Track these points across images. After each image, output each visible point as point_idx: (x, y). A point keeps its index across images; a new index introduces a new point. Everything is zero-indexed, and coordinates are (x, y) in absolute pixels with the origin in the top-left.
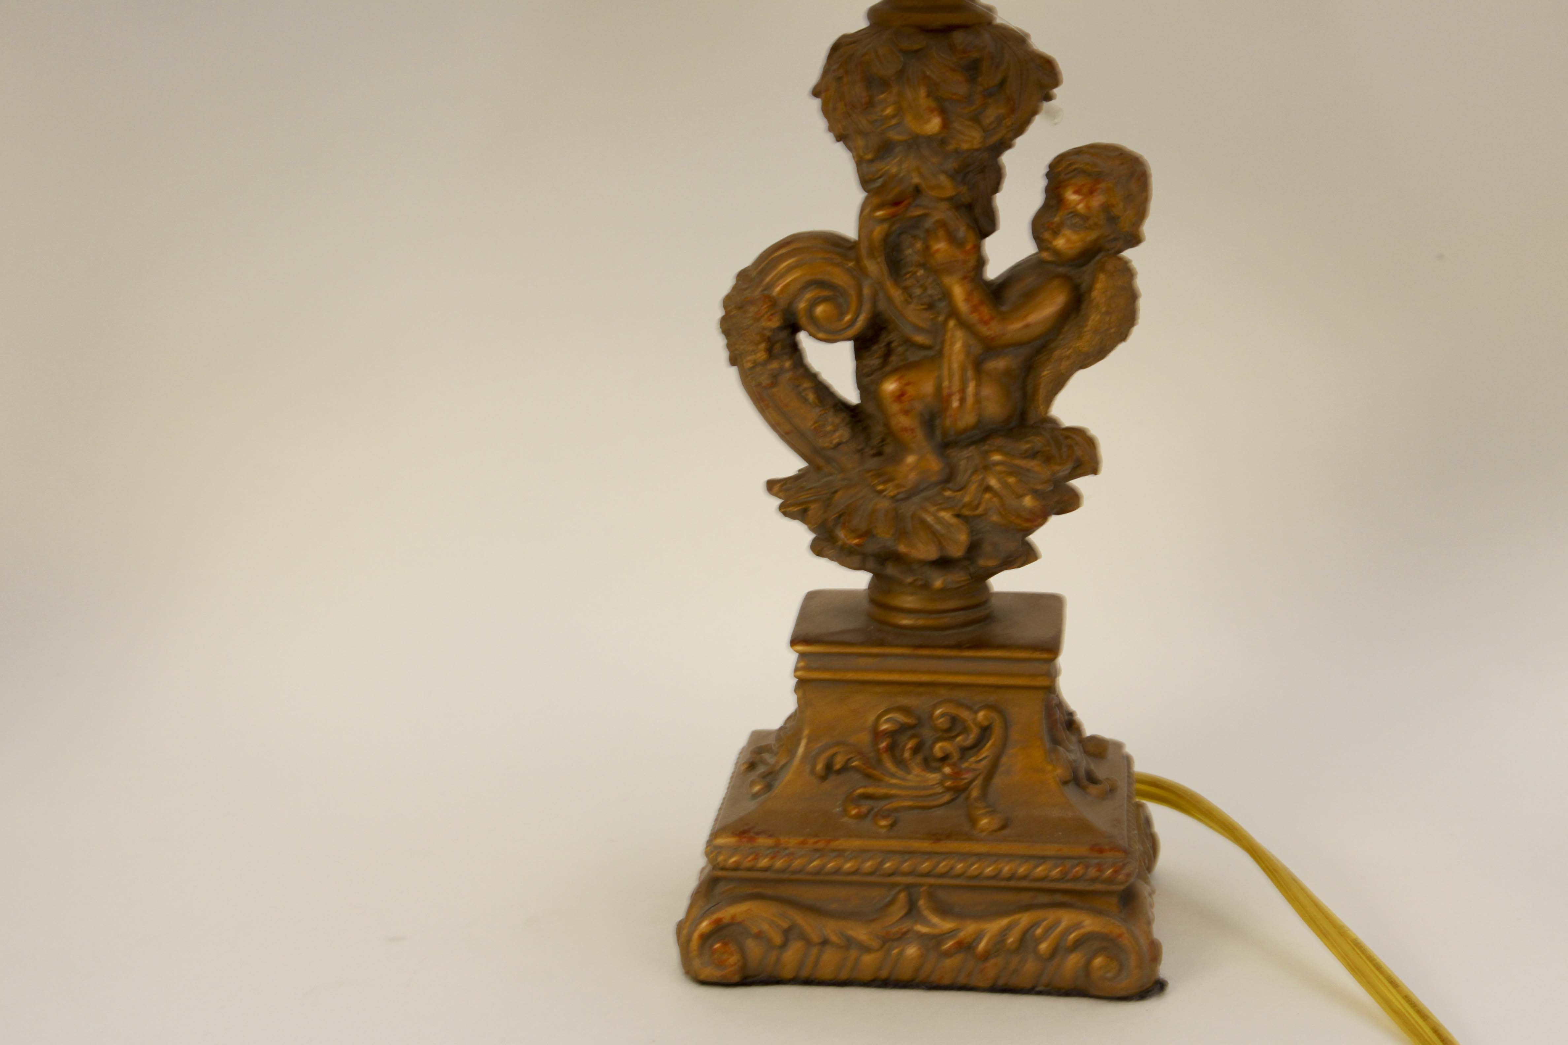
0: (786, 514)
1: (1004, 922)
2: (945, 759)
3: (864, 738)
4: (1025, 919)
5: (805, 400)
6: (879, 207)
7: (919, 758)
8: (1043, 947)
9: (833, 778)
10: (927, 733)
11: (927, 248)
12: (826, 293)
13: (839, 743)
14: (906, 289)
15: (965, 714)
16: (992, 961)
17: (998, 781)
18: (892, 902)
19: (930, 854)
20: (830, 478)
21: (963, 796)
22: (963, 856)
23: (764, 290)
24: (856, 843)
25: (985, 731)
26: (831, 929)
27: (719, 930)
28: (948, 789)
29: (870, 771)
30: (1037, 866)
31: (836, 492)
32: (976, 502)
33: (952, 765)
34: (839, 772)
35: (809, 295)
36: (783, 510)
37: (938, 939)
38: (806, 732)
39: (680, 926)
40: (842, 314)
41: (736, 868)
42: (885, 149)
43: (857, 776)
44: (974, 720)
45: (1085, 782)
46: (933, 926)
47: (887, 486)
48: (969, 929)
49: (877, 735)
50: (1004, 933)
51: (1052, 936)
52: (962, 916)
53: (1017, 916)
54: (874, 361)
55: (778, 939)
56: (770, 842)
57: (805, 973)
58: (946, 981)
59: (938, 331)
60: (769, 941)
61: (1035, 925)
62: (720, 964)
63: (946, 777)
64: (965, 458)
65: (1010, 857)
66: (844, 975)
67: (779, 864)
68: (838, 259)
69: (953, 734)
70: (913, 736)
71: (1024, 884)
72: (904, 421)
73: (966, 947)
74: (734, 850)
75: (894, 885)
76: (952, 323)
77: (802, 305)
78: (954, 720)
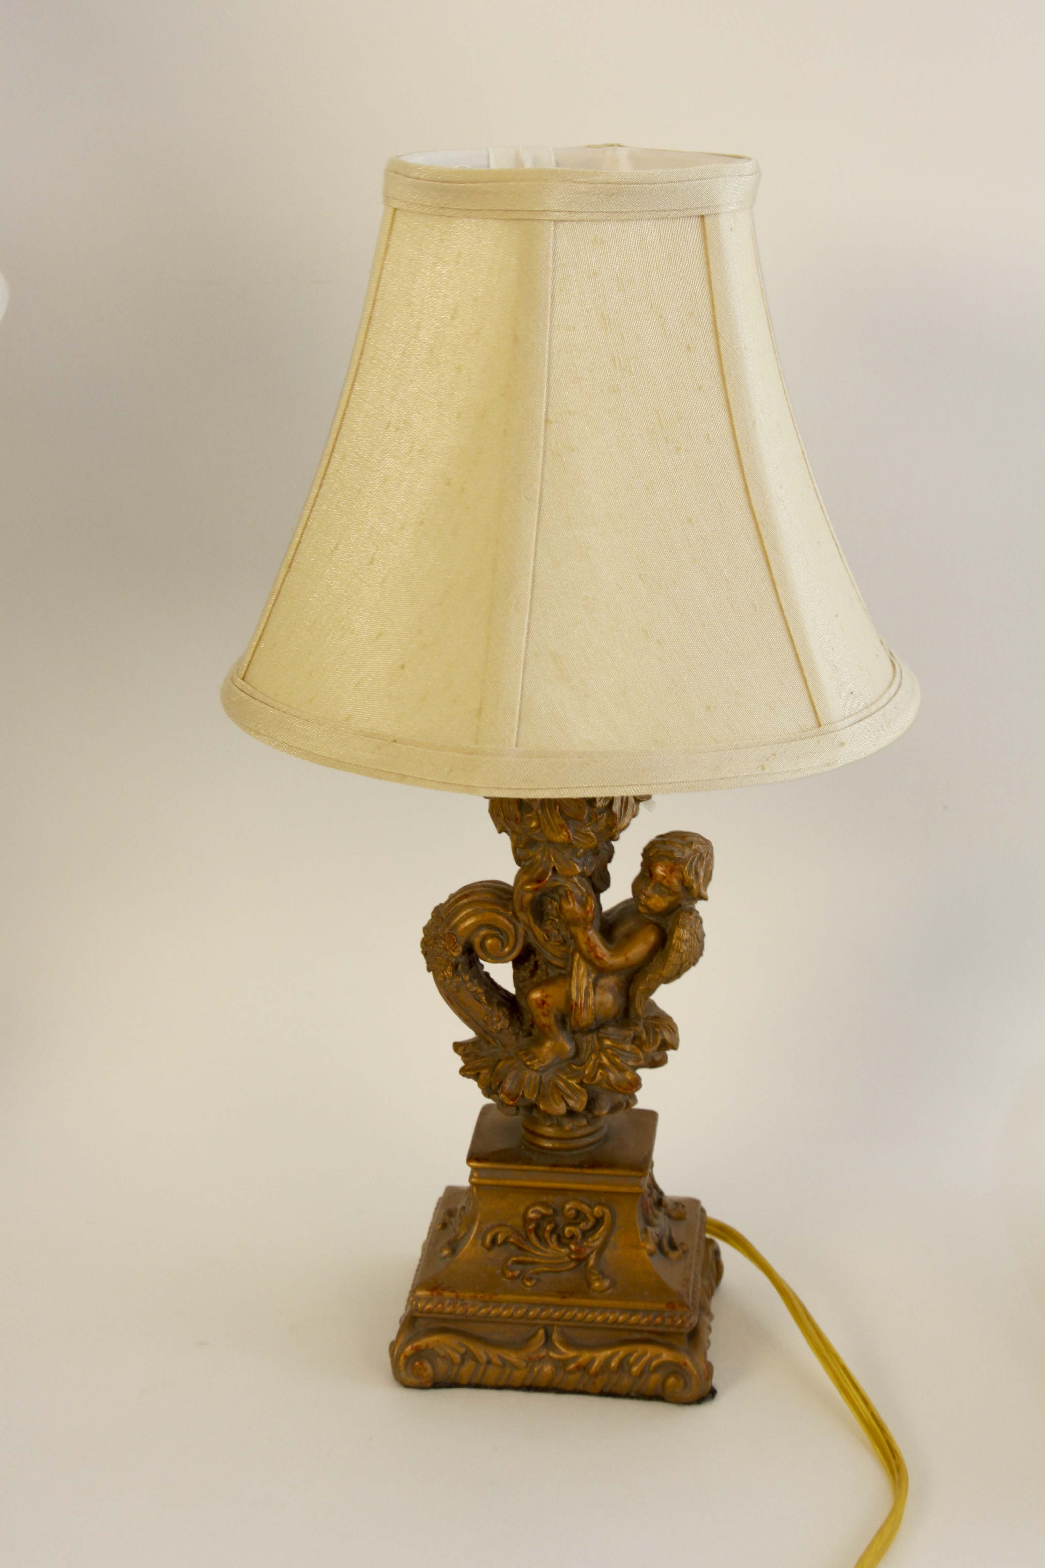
0: (464, 1076)
1: (608, 1352)
2: (573, 1237)
3: (518, 1222)
4: (622, 1351)
5: (479, 1001)
6: (529, 882)
7: (554, 1237)
8: (635, 1369)
9: (496, 1248)
10: (559, 1219)
11: (561, 907)
12: (493, 932)
13: (500, 1225)
14: (546, 931)
15: (585, 1208)
16: (600, 1378)
17: (607, 1253)
18: (534, 1336)
19: (558, 1307)
20: (496, 1050)
21: (584, 1264)
22: (582, 1308)
23: (451, 930)
24: (510, 1297)
25: (599, 1221)
26: (494, 1353)
27: (419, 1354)
28: (573, 1260)
29: (520, 1245)
30: (631, 1316)
31: (499, 1060)
32: (592, 1075)
33: (576, 1244)
34: (500, 1245)
35: (483, 932)
36: (463, 1074)
37: (565, 1362)
38: (479, 1217)
39: (393, 1345)
40: (503, 946)
41: (430, 1311)
42: (531, 843)
43: (513, 1248)
44: (592, 1213)
45: (666, 1248)
46: (560, 1352)
47: (533, 1062)
48: (586, 1356)
49: (526, 1220)
50: (609, 1359)
51: (640, 1364)
52: (580, 1346)
53: (617, 1349)
54: (526, 974)
55: (457, 1358)
56: (453, 1295)
57: (475, 1381)
58: (570, 1388)
59: (568, 959)
60: (451, 1361)
61: (629, 1355)
62: (418, 1376)
63: (571, 1251)
64: (587, 1041)
65: (613, 1310)
66: (502, 1382)
67: (459, 1310)
68: (501, 910)
69: (578, 1221)
70: (550, 1222)
71: (622, 1327)
72: (544, 1020)
73: (584, 1368)
74: (429, 1300)
75: (536, 1325)
76: (577, 956)
77: (477, 941)
78: (578, 1212)
